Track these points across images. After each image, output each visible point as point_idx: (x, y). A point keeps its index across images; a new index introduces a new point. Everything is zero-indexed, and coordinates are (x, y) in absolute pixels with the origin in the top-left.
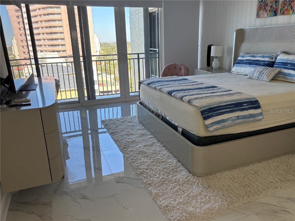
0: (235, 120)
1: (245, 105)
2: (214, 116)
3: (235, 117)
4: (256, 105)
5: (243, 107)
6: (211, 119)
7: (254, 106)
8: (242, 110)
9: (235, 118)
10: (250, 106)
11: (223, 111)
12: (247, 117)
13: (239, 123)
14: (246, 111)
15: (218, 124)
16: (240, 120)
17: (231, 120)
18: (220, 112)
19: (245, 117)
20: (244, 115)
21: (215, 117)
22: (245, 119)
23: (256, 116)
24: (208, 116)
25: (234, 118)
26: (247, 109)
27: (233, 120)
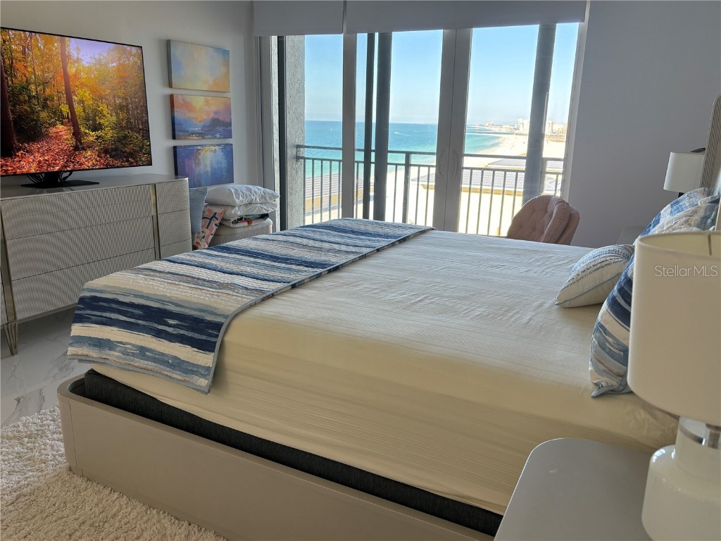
0: (133, 355)
1: (171, 322)
2: (92, 323)
3: (133, 345)
4: (204, 337)
5: (160, 327)
6: (80, 324)
7: (197, 336)
8: (159, 334)
9: (134, 349)
10: (182, 332)
11: (114, 316)
12: (165, 363)
13: (140, 370)
14: (166, 343)
15: (95, 346)
16: (146, 362)
17: (122, 349)
18: (106, 317)
19: (161, 359)
20: (163, 354)
21: (94, 325)
22: (162, 367)
23: (192, 372)
24: (80, 315)
25: (130, 349)
26: (171, 338)
27: (125, 353)
